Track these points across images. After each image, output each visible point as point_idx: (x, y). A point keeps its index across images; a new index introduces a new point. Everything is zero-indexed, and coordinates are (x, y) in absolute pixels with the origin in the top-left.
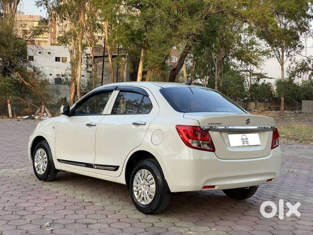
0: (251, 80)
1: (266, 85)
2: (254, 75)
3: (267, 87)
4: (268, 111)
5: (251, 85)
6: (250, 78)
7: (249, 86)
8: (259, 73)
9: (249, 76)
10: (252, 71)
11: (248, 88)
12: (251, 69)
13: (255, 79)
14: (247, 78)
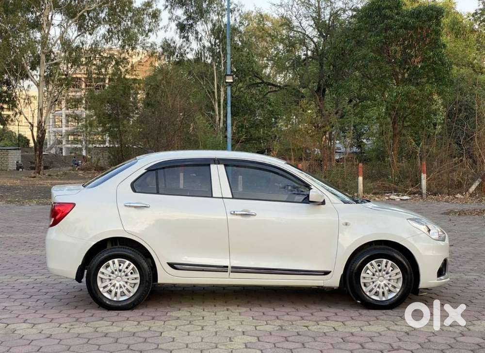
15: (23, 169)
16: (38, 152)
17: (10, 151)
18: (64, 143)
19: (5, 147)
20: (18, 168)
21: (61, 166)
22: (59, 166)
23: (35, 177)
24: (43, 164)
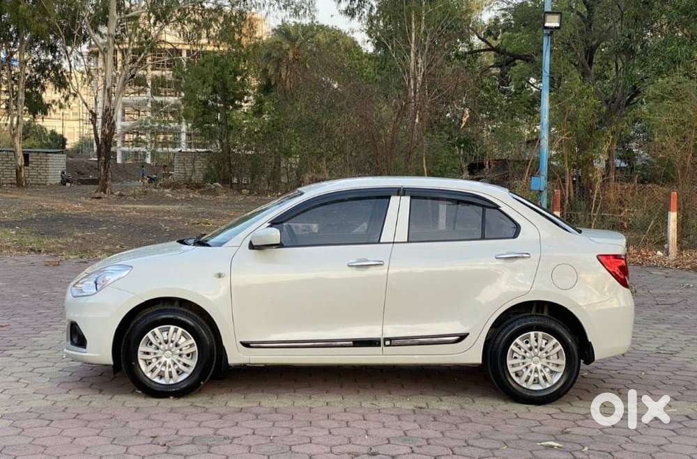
15: (71, 183)
16: (103, 158)
17: (50, 155)
18: (119, 145)
19: (31, 148)
20: (63, 183)
21: (125, 180)
22: (122, 179)
23: (100, 198)
24: (110, 177)
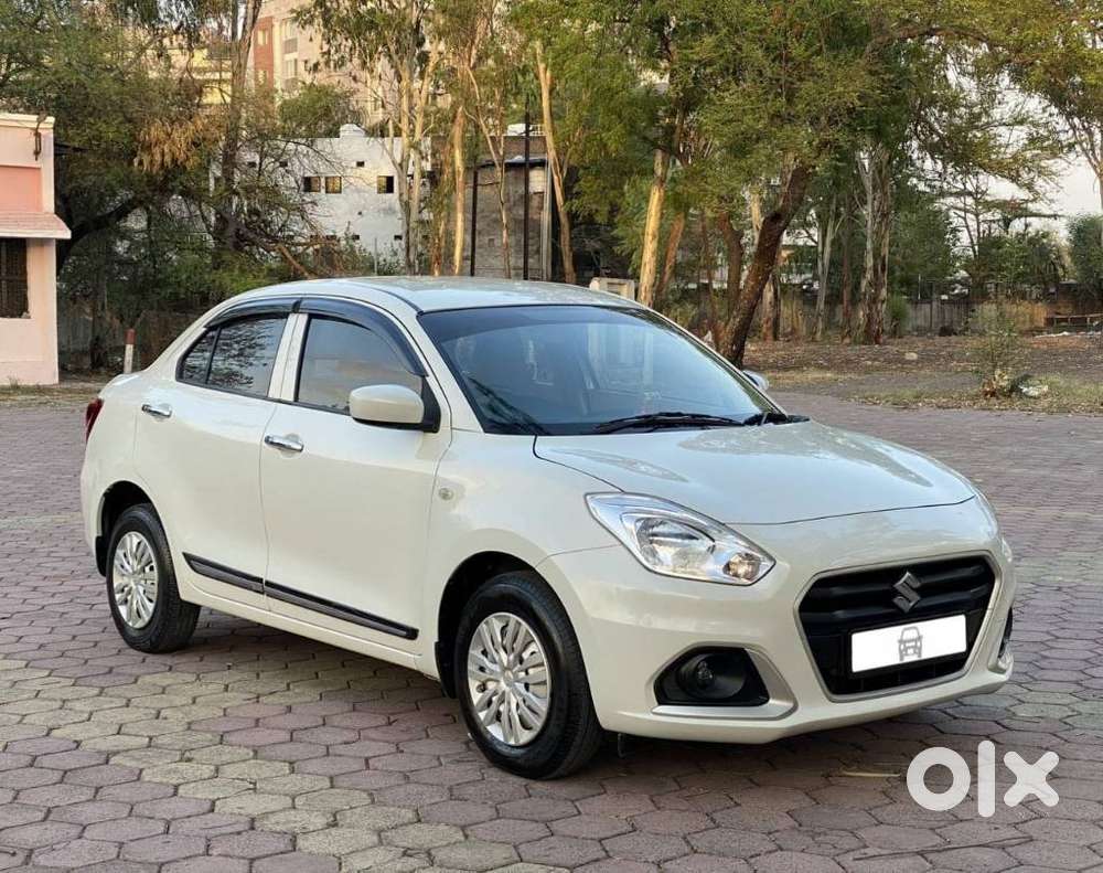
0: (978, 224)
1: (1032, 241)
2: (989, 206)
3: (1037, 247)
4: (1045, 335)
5: (979, 245)
6: (978, 220)
7: (973, 247)
8: (1008, 199)
9: (972, 212)
10: (984, 193)
11: (971, 253)
12: (978, 187)
13: (994, 221)
14: (965, 219)
